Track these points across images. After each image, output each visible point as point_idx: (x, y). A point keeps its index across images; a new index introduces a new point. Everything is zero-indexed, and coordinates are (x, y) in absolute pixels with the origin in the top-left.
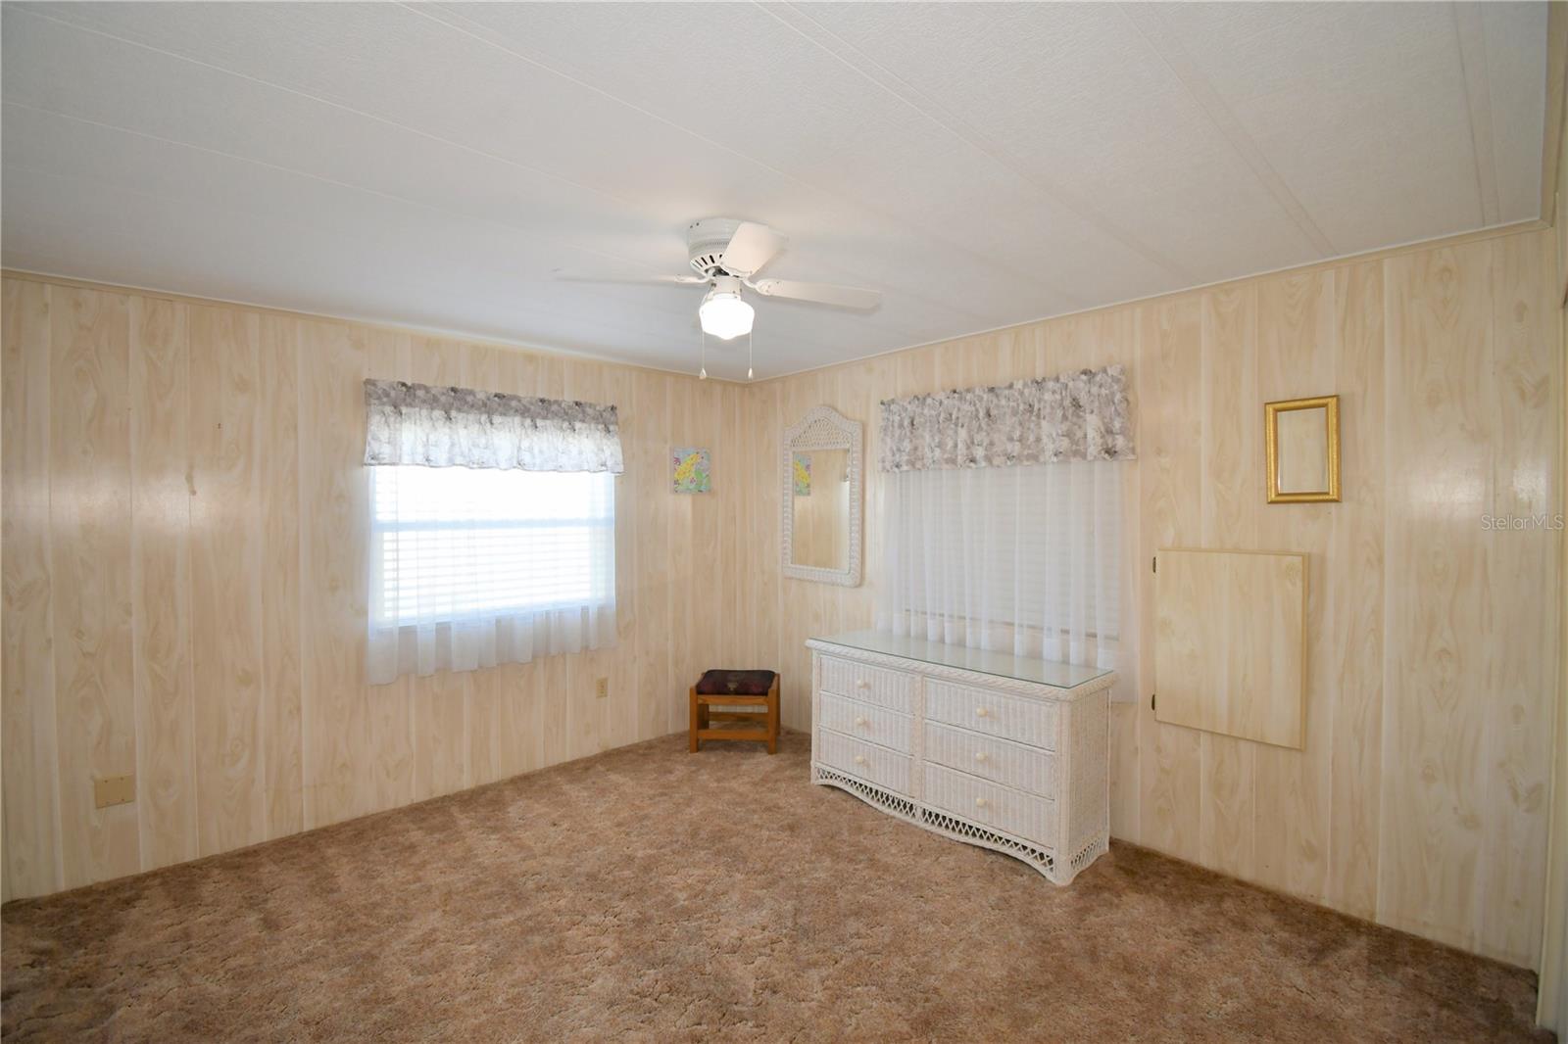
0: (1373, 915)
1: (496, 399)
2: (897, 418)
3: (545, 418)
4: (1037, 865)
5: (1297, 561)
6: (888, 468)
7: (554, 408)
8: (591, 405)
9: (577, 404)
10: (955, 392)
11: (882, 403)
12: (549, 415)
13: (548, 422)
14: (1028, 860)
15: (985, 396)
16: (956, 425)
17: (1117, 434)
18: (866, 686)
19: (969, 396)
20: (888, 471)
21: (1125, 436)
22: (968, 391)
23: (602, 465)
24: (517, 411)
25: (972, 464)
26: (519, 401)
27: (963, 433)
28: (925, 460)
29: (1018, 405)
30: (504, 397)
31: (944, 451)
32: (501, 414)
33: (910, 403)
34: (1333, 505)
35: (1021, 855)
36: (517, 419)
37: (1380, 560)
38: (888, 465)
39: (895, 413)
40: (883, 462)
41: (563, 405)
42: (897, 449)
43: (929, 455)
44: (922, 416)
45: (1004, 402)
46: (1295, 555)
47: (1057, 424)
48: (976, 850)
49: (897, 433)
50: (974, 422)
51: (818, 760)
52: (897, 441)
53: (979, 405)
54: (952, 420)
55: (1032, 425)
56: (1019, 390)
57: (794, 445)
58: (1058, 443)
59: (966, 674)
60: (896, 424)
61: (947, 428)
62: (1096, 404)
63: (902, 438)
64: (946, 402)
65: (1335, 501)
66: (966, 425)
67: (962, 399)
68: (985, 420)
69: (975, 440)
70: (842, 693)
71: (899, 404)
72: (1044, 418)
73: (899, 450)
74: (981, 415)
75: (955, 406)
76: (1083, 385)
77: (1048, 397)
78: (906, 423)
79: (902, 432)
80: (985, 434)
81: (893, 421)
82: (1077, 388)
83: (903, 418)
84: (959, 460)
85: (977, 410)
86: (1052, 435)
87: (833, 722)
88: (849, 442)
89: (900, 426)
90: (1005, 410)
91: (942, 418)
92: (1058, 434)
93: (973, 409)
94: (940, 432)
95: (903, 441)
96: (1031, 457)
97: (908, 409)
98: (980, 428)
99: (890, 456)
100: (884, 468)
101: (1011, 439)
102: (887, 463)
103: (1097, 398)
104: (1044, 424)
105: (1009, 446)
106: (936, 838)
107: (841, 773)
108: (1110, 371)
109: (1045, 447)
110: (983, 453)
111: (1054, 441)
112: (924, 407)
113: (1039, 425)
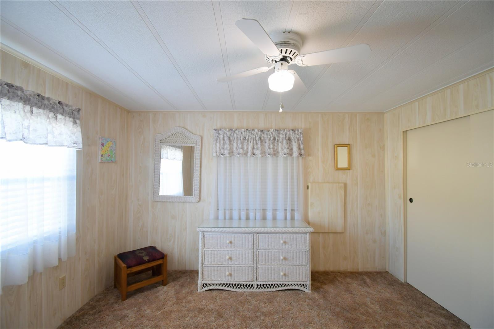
0: (358, 270)
1: (6, 86)
2: (222, 136)
3: (39, 107)
4: (302, 289)
5: (343, 184)
6: (218, 155)
7: (46, 102)
8: (67, 105)
9: (59, 103)
10: (247, 130)
11: (215, 130)
12: (43, 106)
13: (41, 111)
14: (299, 288)
15: (259, 133)
16: (248, 141)
17: (302, 149)
18: (231, 242)
19: (253, 132)
20: (218, 156)
21: (304, 150)
22: (253, 130)
23: (74, 143)
24: (21, 98)
25: (254, 156)
26: (23, 92)
27: (251, 145)
28: (234, 153)
29: (271, 137)
30: (13, 86)
31: (243, 150)
32: (9, 98)
33: (228, 131)
34: (348, 171)
35: (296, 287)
36: (21, 105)
37: (357, 184)
38: (218, 154)
39: (221, 134)
40: (216, 152)
41: (51, 102)
42: (222, 148)
43: (236, 151)
44: (233, 137)
45: (266, 136)
46: (342, 183)
47: (284, 145)
48: (280, 292)
49: (222, 142)
50: (255, 141)
51: (202, 281)
52: (222, 145)
53: (257, 135)
54: (246, 140)
55: (276, 144)
56: (271, 132)
57: (162, 142)
58: (286, 151)
59: (277, 229)
60: (222, 139)
61: (244, 142)
62: (296, 140)
63: (224, 144)
64: (243, 133)
65: (349, 170)
66: (252, 142)
67: (250, 132)
68: (259, 141)
69: (255, 147)
70: (217, 248)
71: (223, 131)
72: (280, 142)
73: (223, 148)
74: (257, 139)
75: (247, 135)
76: (292, 134)
77: (281, 136)
78: (226, 139)
79: (224, 142)
80: (260, 146)
81: (220, 137)
82: (290, 134)
83: (225, 136)
84: (249, 154)
85: (256, 137)
86: (282, 148)
87: (211, 262)
88: (194, 143)
89: (224, 139)
90: (266, 138)
91: (242, 138)
92: (285, 148)
93: (254, 136)
94: (242, 143)
95: (225, 145)
96: (275, 154)
97: (227, 133)
98: (257, 144)
99: (219, 150)
100: (217, 155)
101: (269, 148)
102: (218, 153)
103: (296, 138)
104: (280, 144)
105: (269, 150)
106: (265, 293)
107: (216, 282)
108: (300, 131)
109: (280, 152)
110: (260, 152)
111: (283, 150)
112: (234, 134)
113: (278, 144)
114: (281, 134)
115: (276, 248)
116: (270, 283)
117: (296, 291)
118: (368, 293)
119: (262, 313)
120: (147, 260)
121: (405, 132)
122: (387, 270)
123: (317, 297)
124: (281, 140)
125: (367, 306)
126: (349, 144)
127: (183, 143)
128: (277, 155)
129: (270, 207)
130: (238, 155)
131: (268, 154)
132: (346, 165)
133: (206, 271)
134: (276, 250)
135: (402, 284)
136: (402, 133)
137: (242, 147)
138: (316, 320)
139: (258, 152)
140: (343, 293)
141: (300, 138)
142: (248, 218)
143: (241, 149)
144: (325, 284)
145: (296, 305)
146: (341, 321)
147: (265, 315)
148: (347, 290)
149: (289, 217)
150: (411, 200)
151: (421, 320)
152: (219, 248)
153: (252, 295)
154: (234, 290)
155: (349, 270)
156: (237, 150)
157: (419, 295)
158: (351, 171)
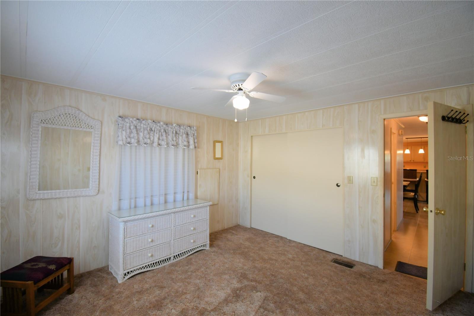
2: (128, 125)
4: (204, 248)
6: (125, 143)
10: (154, 121)
11: (120, 117)
15: (164, 126)
18: (153, 226)
19: (159, 124)
20: (125, 145)
21: (197, 144)
25: (159, 146)
27: (157, 136)
28: (140, 143)
29: (173, 131)
31: (151, 140)
33: (135, 121)
35: (201, 249)
37: (225, 169)
39: (127, 123)
42: (128, 137)
43: (142, 141)
44: (140, 127)
45: (170, 129)
46: (218, 169)
47: (184, 138)
48: (190, 256)
49: (128, 131)
50: (160, 133)
51: (124, 270)
52: (128, 133)
53: (162, 128)
54: (152, 131)
55: (177, 137)
56: (174, 127)
57: (43, 123)
58: (186, 143)
59: (190, 207)
60: (128, 127)
61: (150, 132)
62: (192, 135)
63: (131, 132)
64: (150, 124)
65: (222, 159)
66: (158, 133)
67: (156, 124)
68: (164, 133)
69: (161, 138)
70: (139, 234)
71: (129, 119)
72: (181, 136)
73: (130, 137)
74: (162, 131)
75: (153, 126)
76: (189, 129)
77: (181, 130)
78: (132, 127)
79: (131, 131)
80: (165, 137)
81: (126, 126)
82: (188, 130)
83: (131, 125)
84: (155, 144)
85: (161, 129)
86: (182, 141)
87: (133, 249)
88: (92, 129)
89: (130, 128)
90: (169, 131)
91: (148, 129)
92: (185, 141)
93: (160, 128)
94: (149, 133)
95: (131, 134)
96: (176, 146)
97: (134, 122)
98: (162, 135)
99: (125, 139)
100: (123, 144)
101: (173, 140)
102: (124, 142)
103: (192, 134)
104: (180, 137)
105: (173, 142)
106: (181, 261)
107: (138, 267)
108: (194, 128)
109: (180, 144)
110: (166, 143)
111: (183, 142)
112: (141, 124)
113: (179, 137)
114: (181, 129)
115: (188, 222)
116: (183, 251)
117: (201, 251)
118: (239, 238)
119: (192, 272)
120: (55, 269)
121: (252, 137)
122: (238, 224)
123: (216, 250)
124: (181, 134)
125: (243, 244)
126: (222, 141)
127: (76, 126)
128: (177, 146)
129: (171, 191)
130: (145, 145)
131: (172, 145)
132: (220, 156)
133: (128, 259)
134: (188, 224)
135: (249, 229)
136: (250, 137)
137: (149, 137)
138: (226, 261)
139: (163, 143)
140: (227, 242)
141: (195, 133)
142: (152, 204)
143: (148, 139)
144: (214, 241)
145: (207, 258)
146: (238, 256)
147: (195, 272)
148: (228, 240)
149: (185, 198)
150: (254, 177)
151: (268, 242)
152: (141, 234)
153: (172, 265)
154: (155, 268)
155: (220, 230)
156: (143, 139)
157: (261, 232)
158: (222, 160)
